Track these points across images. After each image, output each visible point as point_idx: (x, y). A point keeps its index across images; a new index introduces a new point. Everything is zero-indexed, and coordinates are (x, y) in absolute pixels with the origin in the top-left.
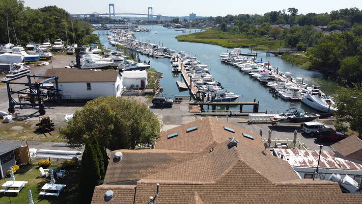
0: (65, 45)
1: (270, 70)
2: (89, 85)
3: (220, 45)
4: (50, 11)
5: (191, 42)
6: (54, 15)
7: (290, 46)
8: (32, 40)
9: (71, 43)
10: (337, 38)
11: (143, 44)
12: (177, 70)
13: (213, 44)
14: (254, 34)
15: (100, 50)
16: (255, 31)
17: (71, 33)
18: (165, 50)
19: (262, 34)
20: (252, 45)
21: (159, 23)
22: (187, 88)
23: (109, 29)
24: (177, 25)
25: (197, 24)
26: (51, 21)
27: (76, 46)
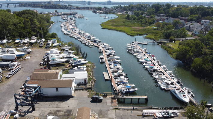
0: (37, 40)
1: (154, 60)
2: (57, 89)
3: (126, 33)
4: (27, 13)
5: (109, 29)
6: (29, 17)
7: (166, 38)
8: (18, 36)
9: (41, 38)
10: (191, 45)
11: (82, 34)
12: (103, 61)
13: (122, 32)
14: (145, 24)
15: (58, 44)
16: (146, 22)
17: (40, 31)
18: (95, 41)
19: (150, 24)
20: (144, 33)
21: (89, 9)
22: (109, 79)
23: (60, 15)
24: (100, 11)
25: (112, 11)
26: (28, 22)
27: (44, 40)
